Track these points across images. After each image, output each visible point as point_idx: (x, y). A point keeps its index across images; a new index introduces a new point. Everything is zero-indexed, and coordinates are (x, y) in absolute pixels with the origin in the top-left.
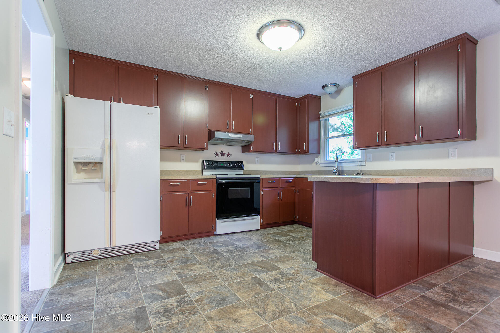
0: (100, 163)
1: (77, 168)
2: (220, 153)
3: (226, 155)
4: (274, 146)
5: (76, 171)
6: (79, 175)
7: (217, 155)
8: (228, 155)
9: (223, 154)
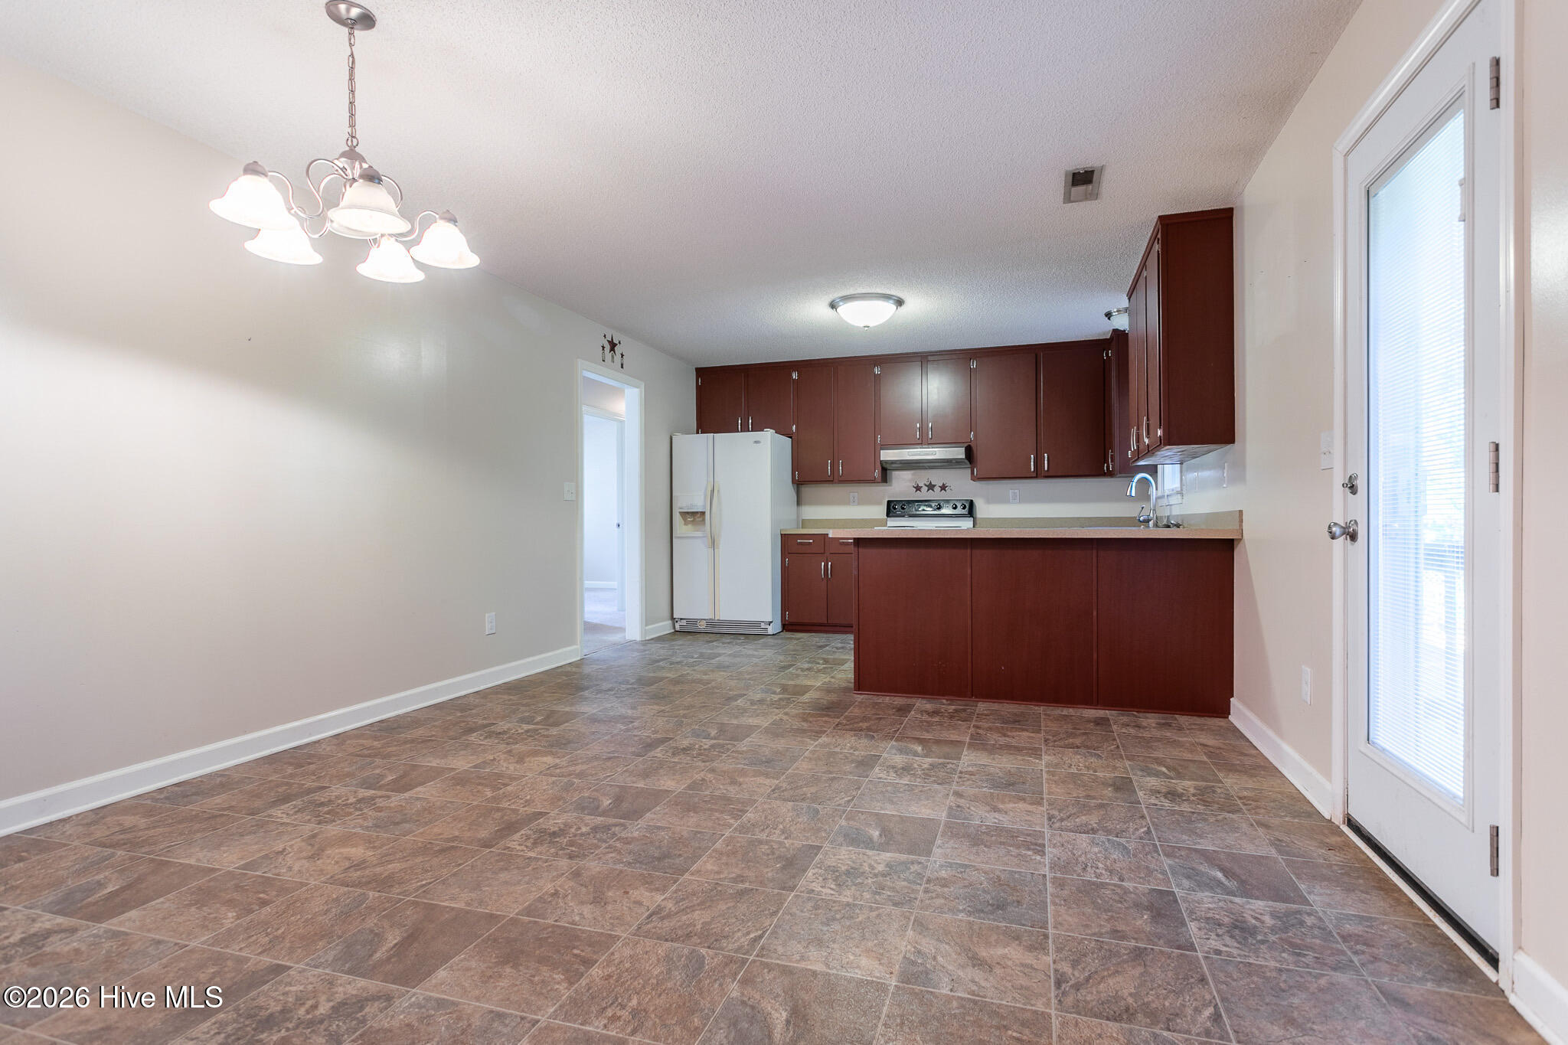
0: (703, 513)
1: (685, 520)
2: (926, 485)
3: (937, 489)
4: (1032, 463)
5: (683, 522)
6: (686, 527)
7: (918, 488)
8: (943, 488)
9: (931, 487)
